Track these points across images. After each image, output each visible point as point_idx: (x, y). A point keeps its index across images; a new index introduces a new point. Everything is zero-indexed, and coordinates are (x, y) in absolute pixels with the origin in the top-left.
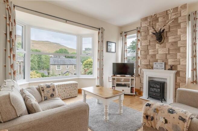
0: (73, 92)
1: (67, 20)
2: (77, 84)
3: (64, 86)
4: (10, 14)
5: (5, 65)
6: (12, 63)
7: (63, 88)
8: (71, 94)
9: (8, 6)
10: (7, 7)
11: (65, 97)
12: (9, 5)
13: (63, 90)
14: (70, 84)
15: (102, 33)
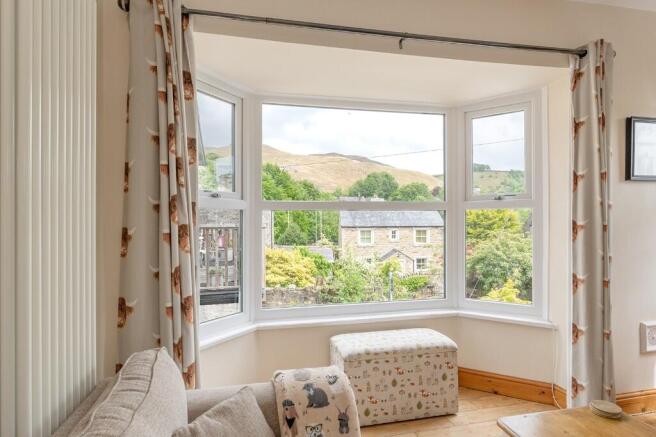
0: (436, 389)
1: (405, 36)
2: (454, 351)
3: (392, 360)
4: (167, 50)
5: (155, 270)
6: (176, 264)
7: (387, 367)
8: (424, 401)
9: (162, 16)
10: (157, 22)
11: (399, 411)
12: (164, 13)
13: (389, 380)
14: (420, 349)
15: (600, 70)
